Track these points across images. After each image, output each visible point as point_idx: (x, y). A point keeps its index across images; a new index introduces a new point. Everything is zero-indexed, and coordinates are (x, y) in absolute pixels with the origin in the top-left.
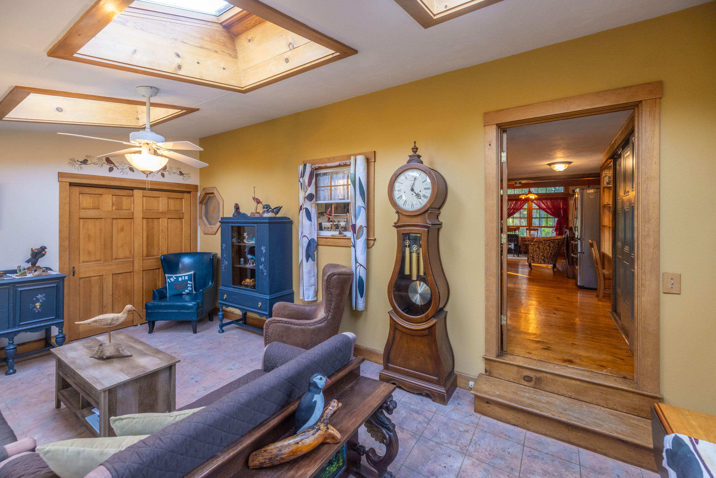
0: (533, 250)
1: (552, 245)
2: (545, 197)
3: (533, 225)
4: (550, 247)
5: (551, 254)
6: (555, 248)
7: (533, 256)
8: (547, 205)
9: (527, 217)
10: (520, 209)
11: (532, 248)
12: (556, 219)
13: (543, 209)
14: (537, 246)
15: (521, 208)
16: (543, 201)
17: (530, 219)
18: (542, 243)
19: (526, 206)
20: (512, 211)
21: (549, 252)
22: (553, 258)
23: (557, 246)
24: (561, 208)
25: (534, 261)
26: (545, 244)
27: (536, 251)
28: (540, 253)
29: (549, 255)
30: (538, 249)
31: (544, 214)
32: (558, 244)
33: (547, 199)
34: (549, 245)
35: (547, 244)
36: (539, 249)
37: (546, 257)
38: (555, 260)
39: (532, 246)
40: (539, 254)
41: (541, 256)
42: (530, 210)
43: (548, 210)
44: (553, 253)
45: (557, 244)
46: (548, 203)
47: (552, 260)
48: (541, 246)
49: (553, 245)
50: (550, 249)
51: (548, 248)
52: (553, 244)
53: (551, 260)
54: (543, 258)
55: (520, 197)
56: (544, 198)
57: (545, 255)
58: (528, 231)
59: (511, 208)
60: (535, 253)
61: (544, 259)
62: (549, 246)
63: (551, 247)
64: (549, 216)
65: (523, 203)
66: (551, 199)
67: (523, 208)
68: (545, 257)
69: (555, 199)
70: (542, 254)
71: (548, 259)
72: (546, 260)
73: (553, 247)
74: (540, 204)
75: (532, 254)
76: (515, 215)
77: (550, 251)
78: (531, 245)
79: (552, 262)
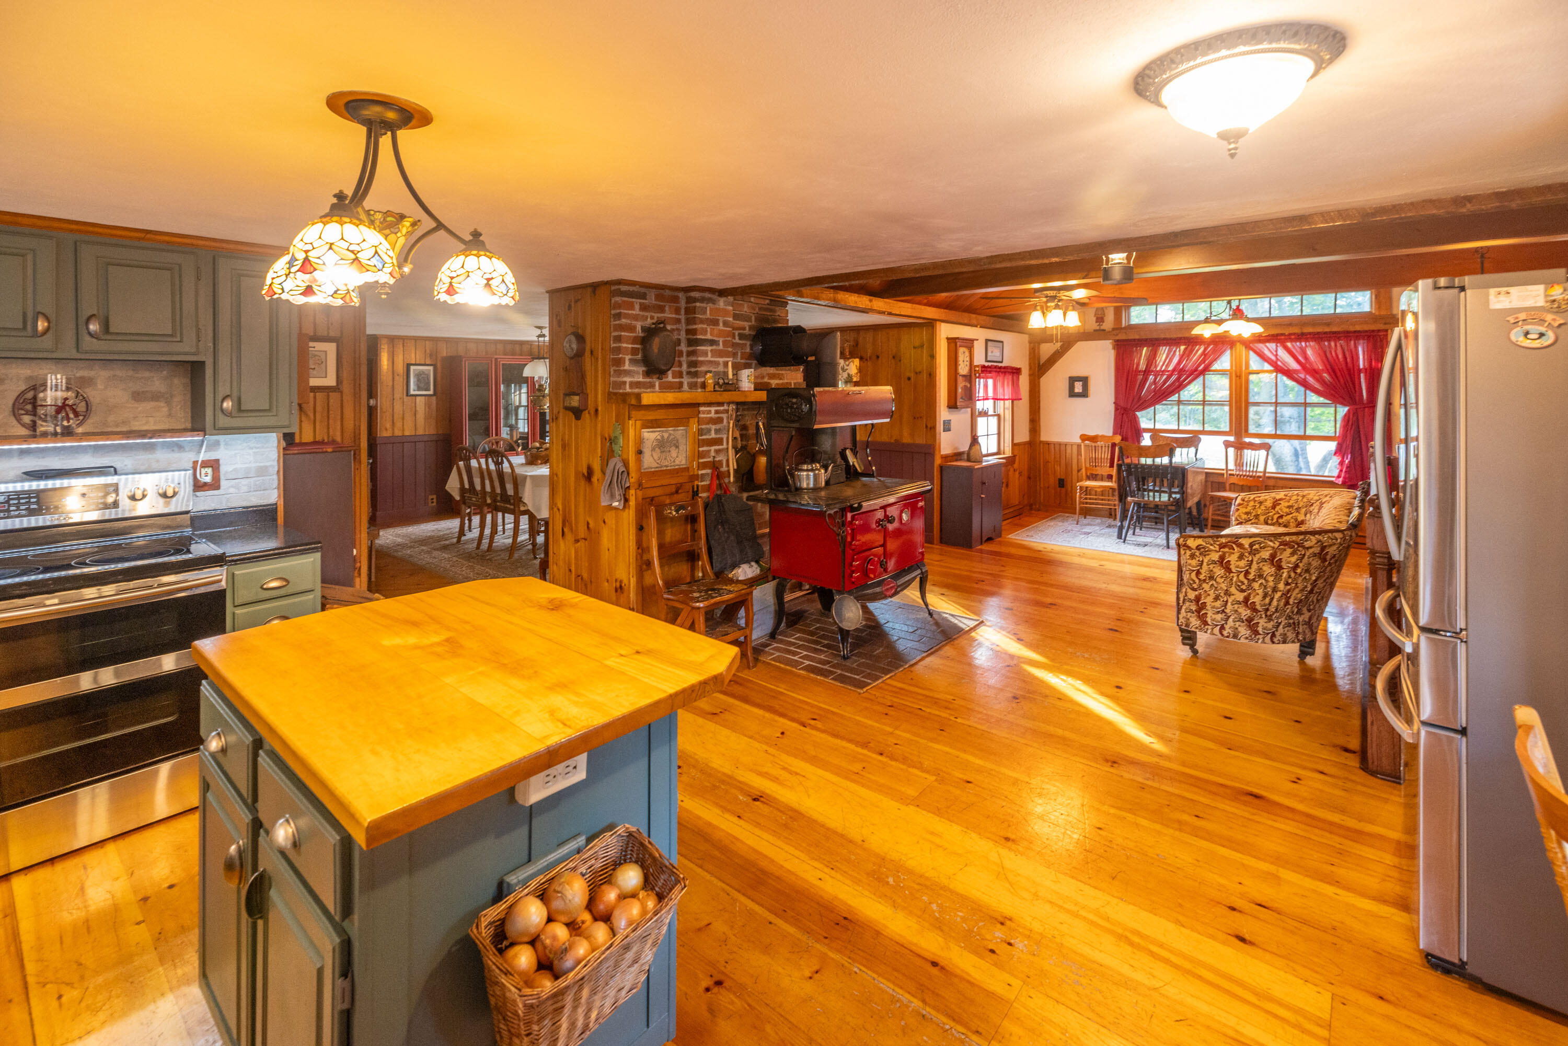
0: (1198, 573)
1: (1288, 558)
2: (1296, 330)
3: (1252, 429)
4: (1279, 568)
5: (1286, 595)
6: (1307, 571)
7: (1198, 599)
8: (1306, 358)
9: (1230, 401)
10: (1203, 373)
11: (1194, 562)
12: (1343, 410)
13: (1288, 373)
14: (1215, 556)
15: (1207, 369)
16: (1289, 344)
17: (1239, 408)
18: (1240, 546)
19: (1224, 362)
20: (1174, 378)
21: (1275, 590)
22: (1299, 612)
23: (1316, 563)
24: (1360, 371)
25: (1206, 623)
26: (1253, 552)
27: (1211, 578)
28: (1233, 590)
29: (1275, 603)
30: (1219, 571)
31: (1291, 390)
32: (1321, 555)
33: (1301, 337)
34: (1273, 556)
35: (1266, 554)
36: (1229, 570)
37: (1258, 607)
38: (1309, 623)
39: (1192, 556)
40: (1227, 593)
41: (1239, 603)
42: (1239, 377)
43: (1310, 380)
44: (1296, 595)
45: (1315, 555)
46: (1309, 352)
47: (1294, 626)
48: (1233, 558)
49: (1293, 559)
50: (1278, 577)
51: (1268, 570)
52: (1293, 554)
53: (1289, 625)
54: (1245, 613)
55: (1196, 331)
56: (1290, 334)
57: (1257, 599)
58: (1231, 451)
59: (1170, 368)
60: (1206, 587)
61: (1250, 620)
62: (1274, 561)
63: (1284, 565)
64: (1313, 398)
65: (1214, 351)
66: (1318, 337)
67: (1213, 368)
68: (1255, 610)
69: (1334, 336)
70: (1240, 597)
71: (1270, 619)
72: (1262, 623)
73: (1297, 566)
74: (1276, 355)
75: (1194, 590)
76: (1185, 394)
77: (1281, 586)
78: (1189, 548)
79: (1291, 635)
